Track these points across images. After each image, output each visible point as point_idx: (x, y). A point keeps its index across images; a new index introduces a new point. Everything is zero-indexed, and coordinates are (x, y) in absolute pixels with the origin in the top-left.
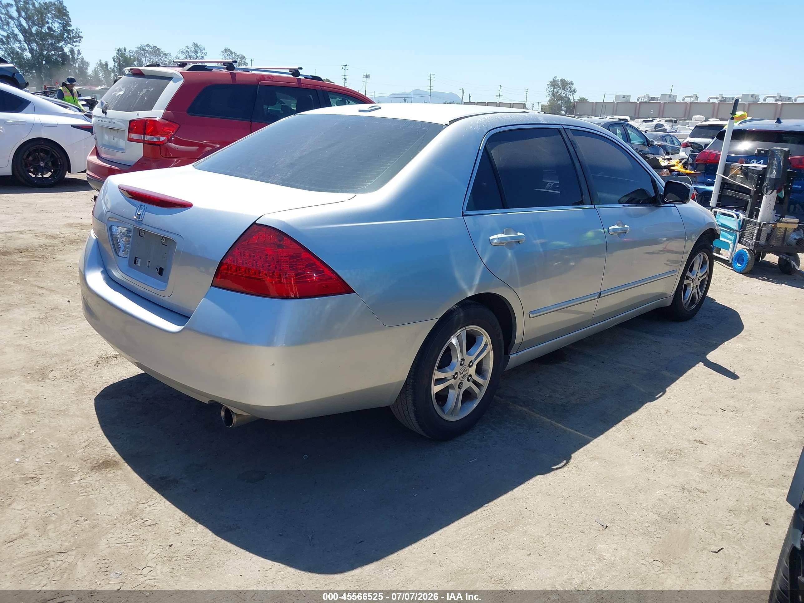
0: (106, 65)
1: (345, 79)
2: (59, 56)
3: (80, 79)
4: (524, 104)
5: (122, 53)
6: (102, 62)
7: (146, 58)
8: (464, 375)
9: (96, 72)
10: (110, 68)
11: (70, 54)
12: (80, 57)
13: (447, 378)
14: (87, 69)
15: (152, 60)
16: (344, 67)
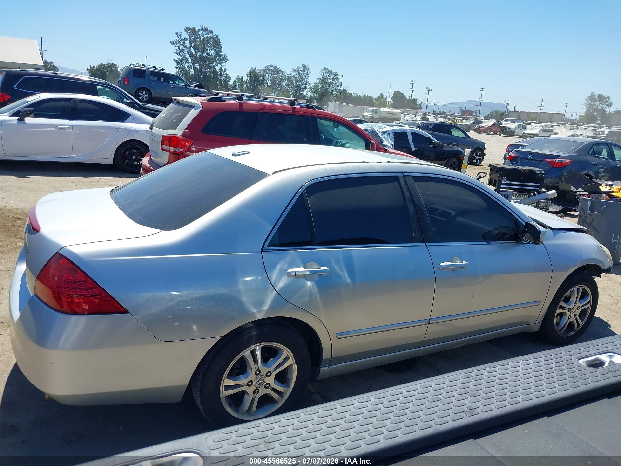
0: (242, 79)
1: (412, 91)
2: (211, 72)
3: (223, 88)
4: (563, 114)
5: (253, 71)
6: (239, 77)
7: (268, 74)
8: (260, 384)
9: (235, 84)
10: (244, 81)
11: (219, 71)
12: (225, 73)
13: (241, 385)
14: (229, 81)
15: (272, 76)
16: (412, 82)
